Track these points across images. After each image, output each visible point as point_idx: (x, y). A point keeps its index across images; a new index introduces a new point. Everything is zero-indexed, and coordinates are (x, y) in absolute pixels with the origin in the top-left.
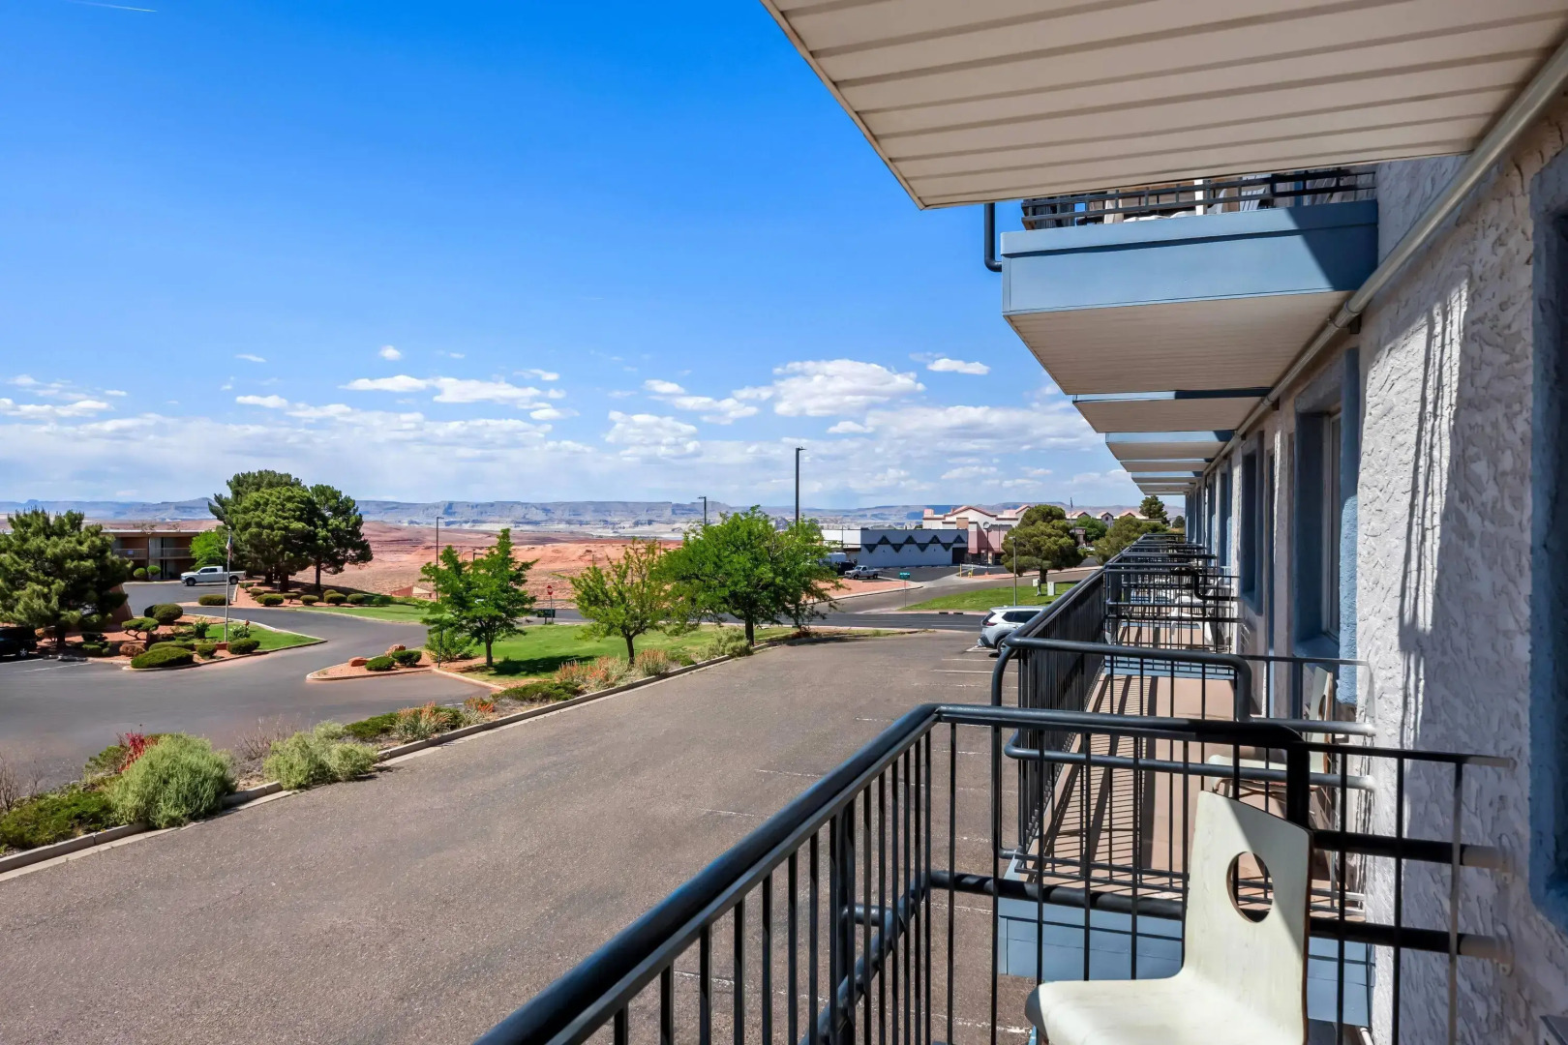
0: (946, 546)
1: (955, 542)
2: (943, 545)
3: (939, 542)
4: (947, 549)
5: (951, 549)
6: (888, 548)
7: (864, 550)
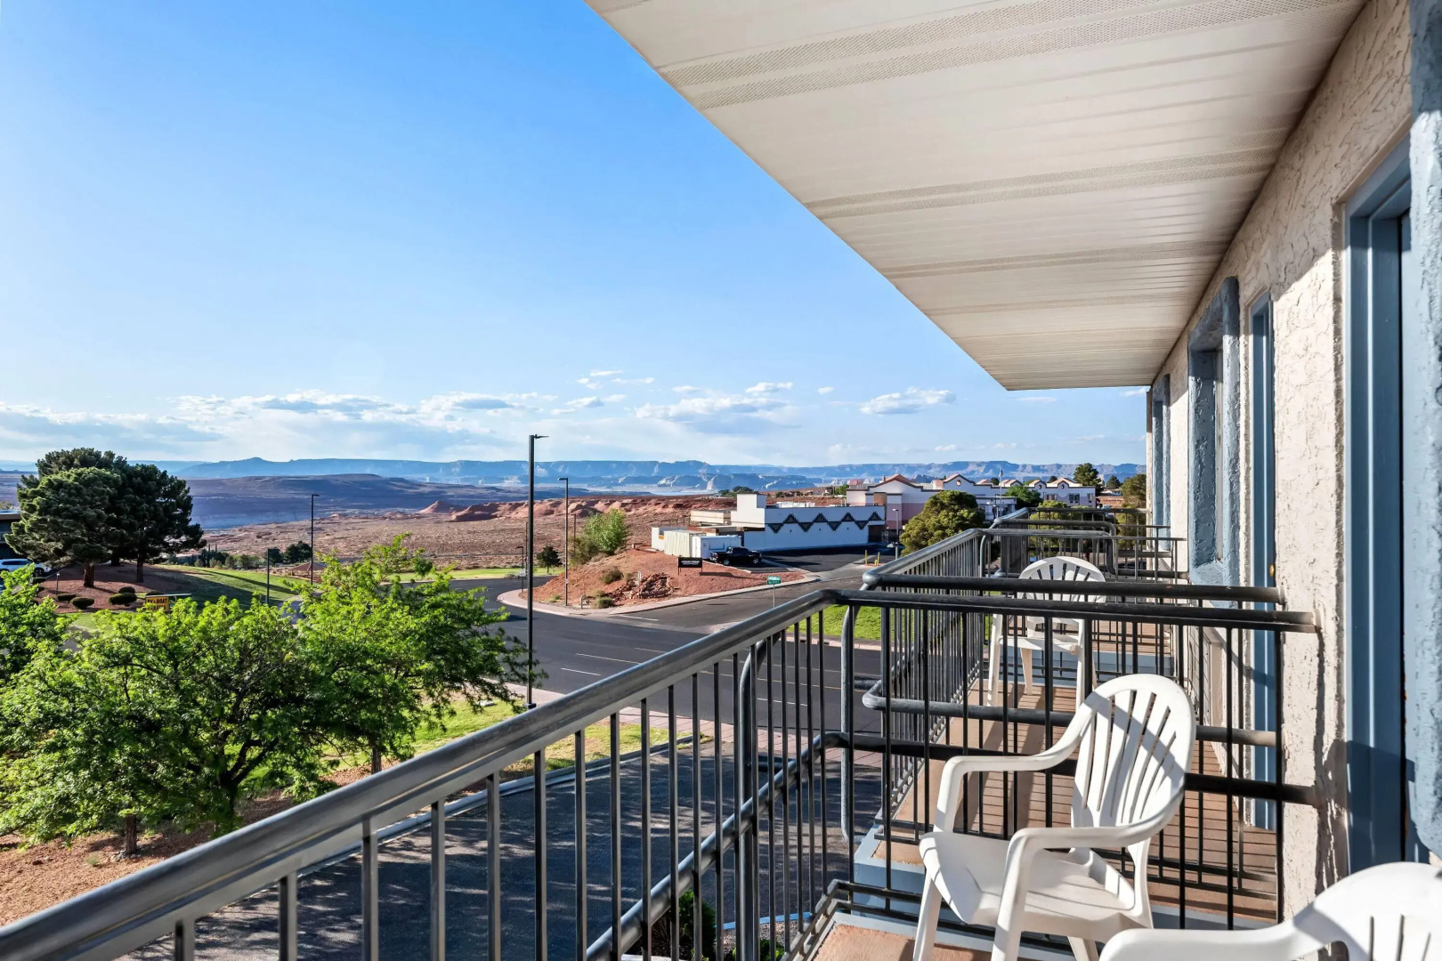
0: (861, 524)
1: (871, 519)
2: (858, 523)
3: (852, 520)
4: (861, 528)
5: (866, 528)
6: (795, 527)
7: (769, 530)
